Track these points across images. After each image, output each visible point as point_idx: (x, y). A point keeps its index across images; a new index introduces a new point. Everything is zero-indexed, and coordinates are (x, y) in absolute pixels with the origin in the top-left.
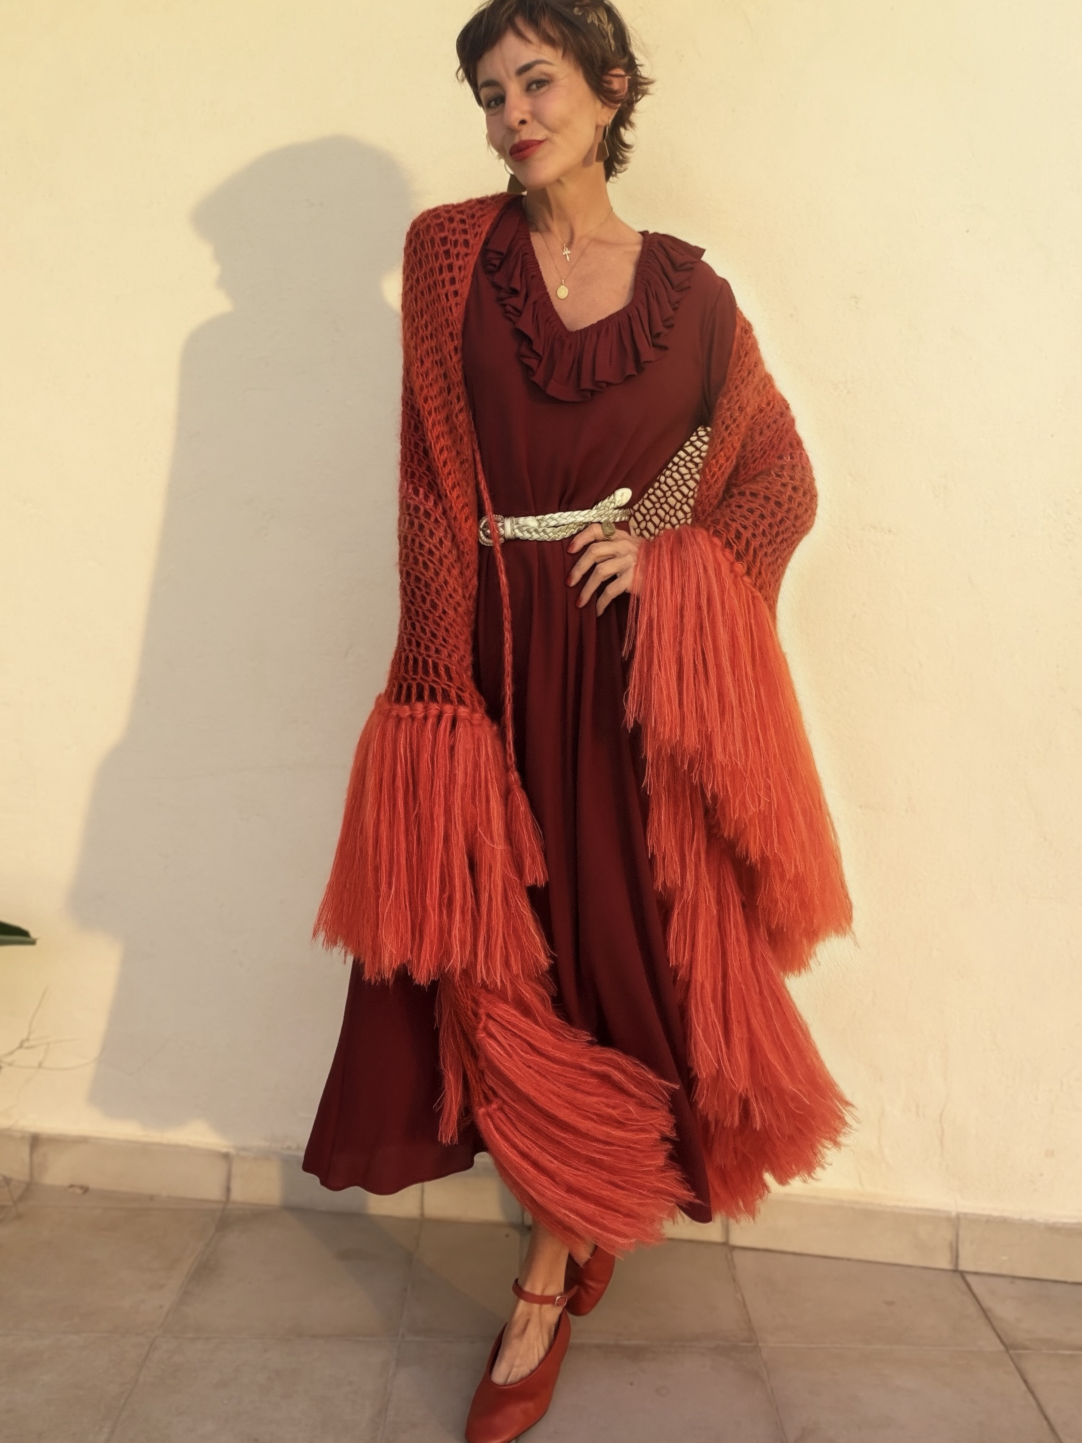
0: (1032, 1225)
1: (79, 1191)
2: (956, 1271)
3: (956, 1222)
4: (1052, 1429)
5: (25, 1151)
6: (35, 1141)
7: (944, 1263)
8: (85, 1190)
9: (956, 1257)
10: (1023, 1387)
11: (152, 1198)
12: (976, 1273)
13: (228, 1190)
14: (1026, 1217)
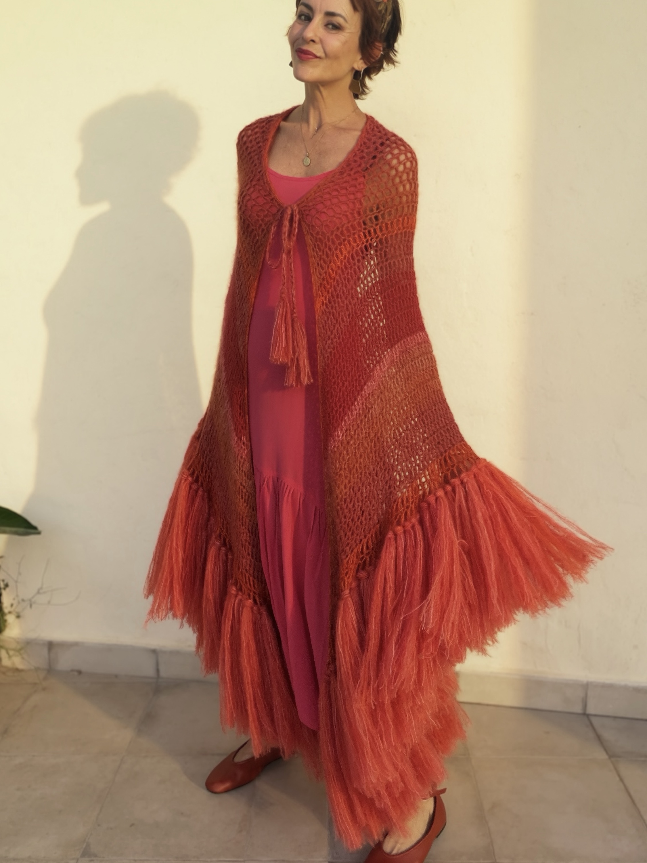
0: (626, 688)
1: (76, 673)
2: (585, 715)
3: (586, 686)
4: (633, 802)
5: (45, 651)
6: (51, 645)
7: (578, 709)
8: (80, 672)
9: (585, 706)
10: (618, 779)
11: (116, 676)
12: (595, 715)
13: (158, 671)
14: (623, 683)
